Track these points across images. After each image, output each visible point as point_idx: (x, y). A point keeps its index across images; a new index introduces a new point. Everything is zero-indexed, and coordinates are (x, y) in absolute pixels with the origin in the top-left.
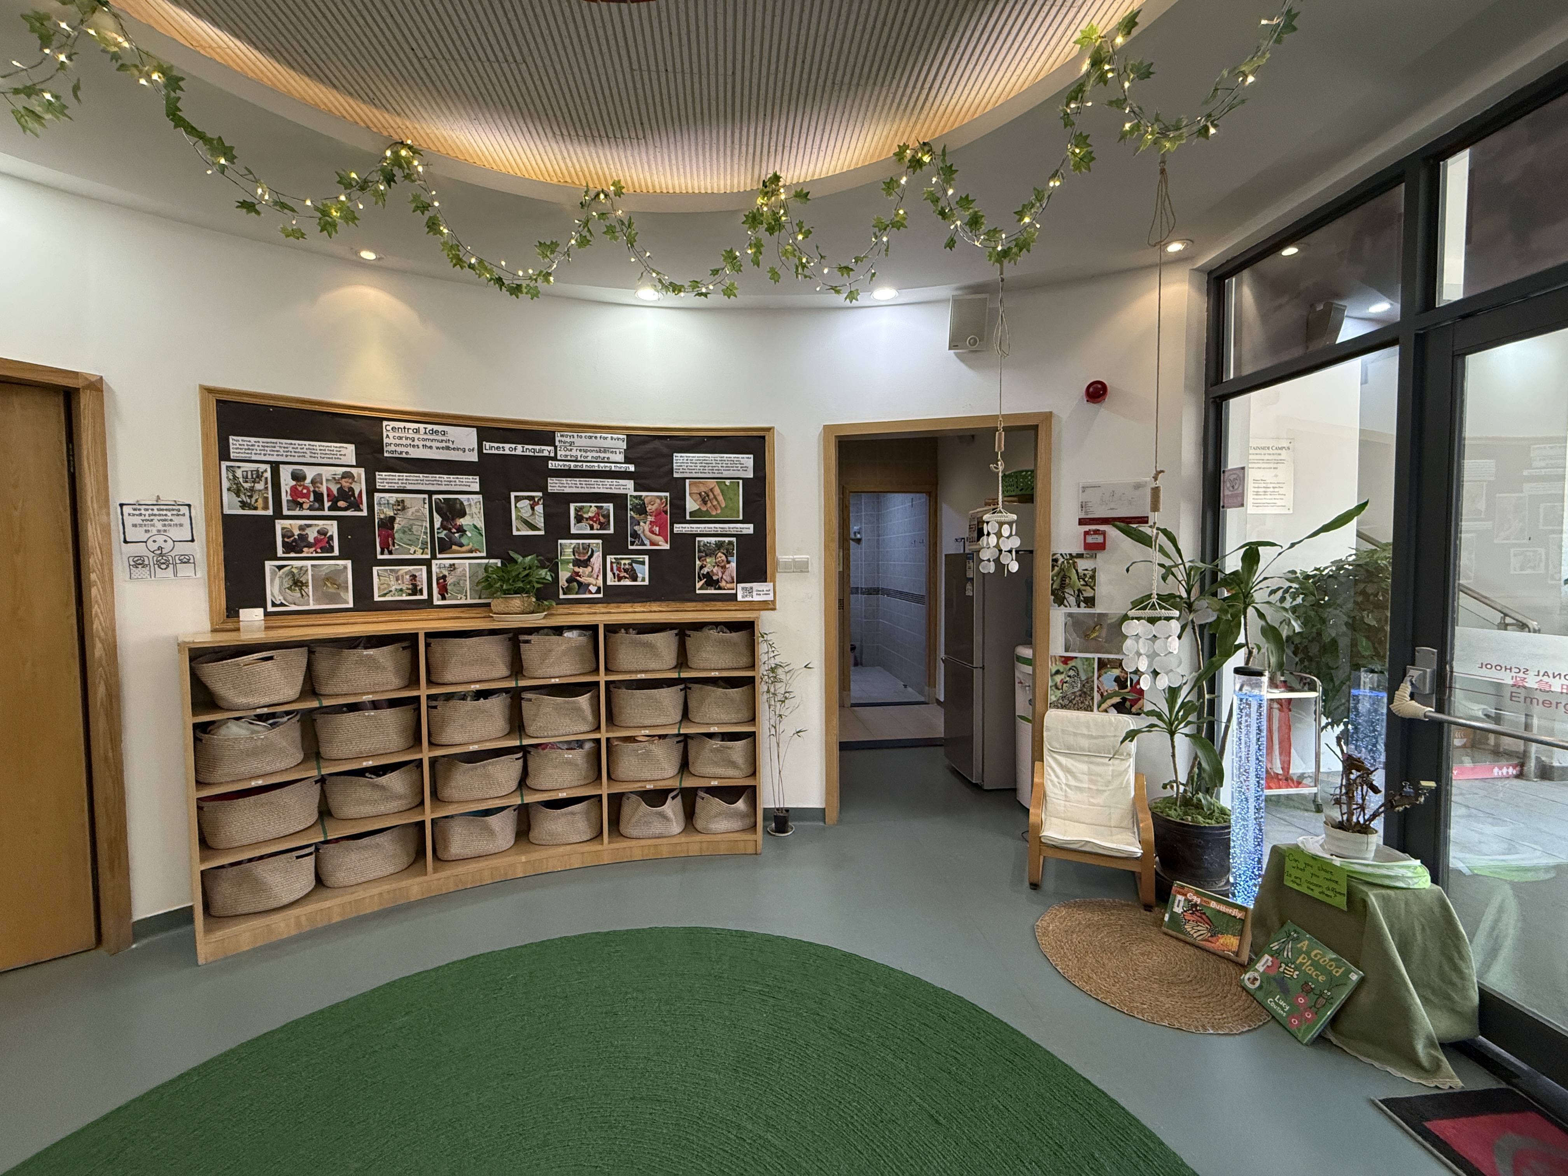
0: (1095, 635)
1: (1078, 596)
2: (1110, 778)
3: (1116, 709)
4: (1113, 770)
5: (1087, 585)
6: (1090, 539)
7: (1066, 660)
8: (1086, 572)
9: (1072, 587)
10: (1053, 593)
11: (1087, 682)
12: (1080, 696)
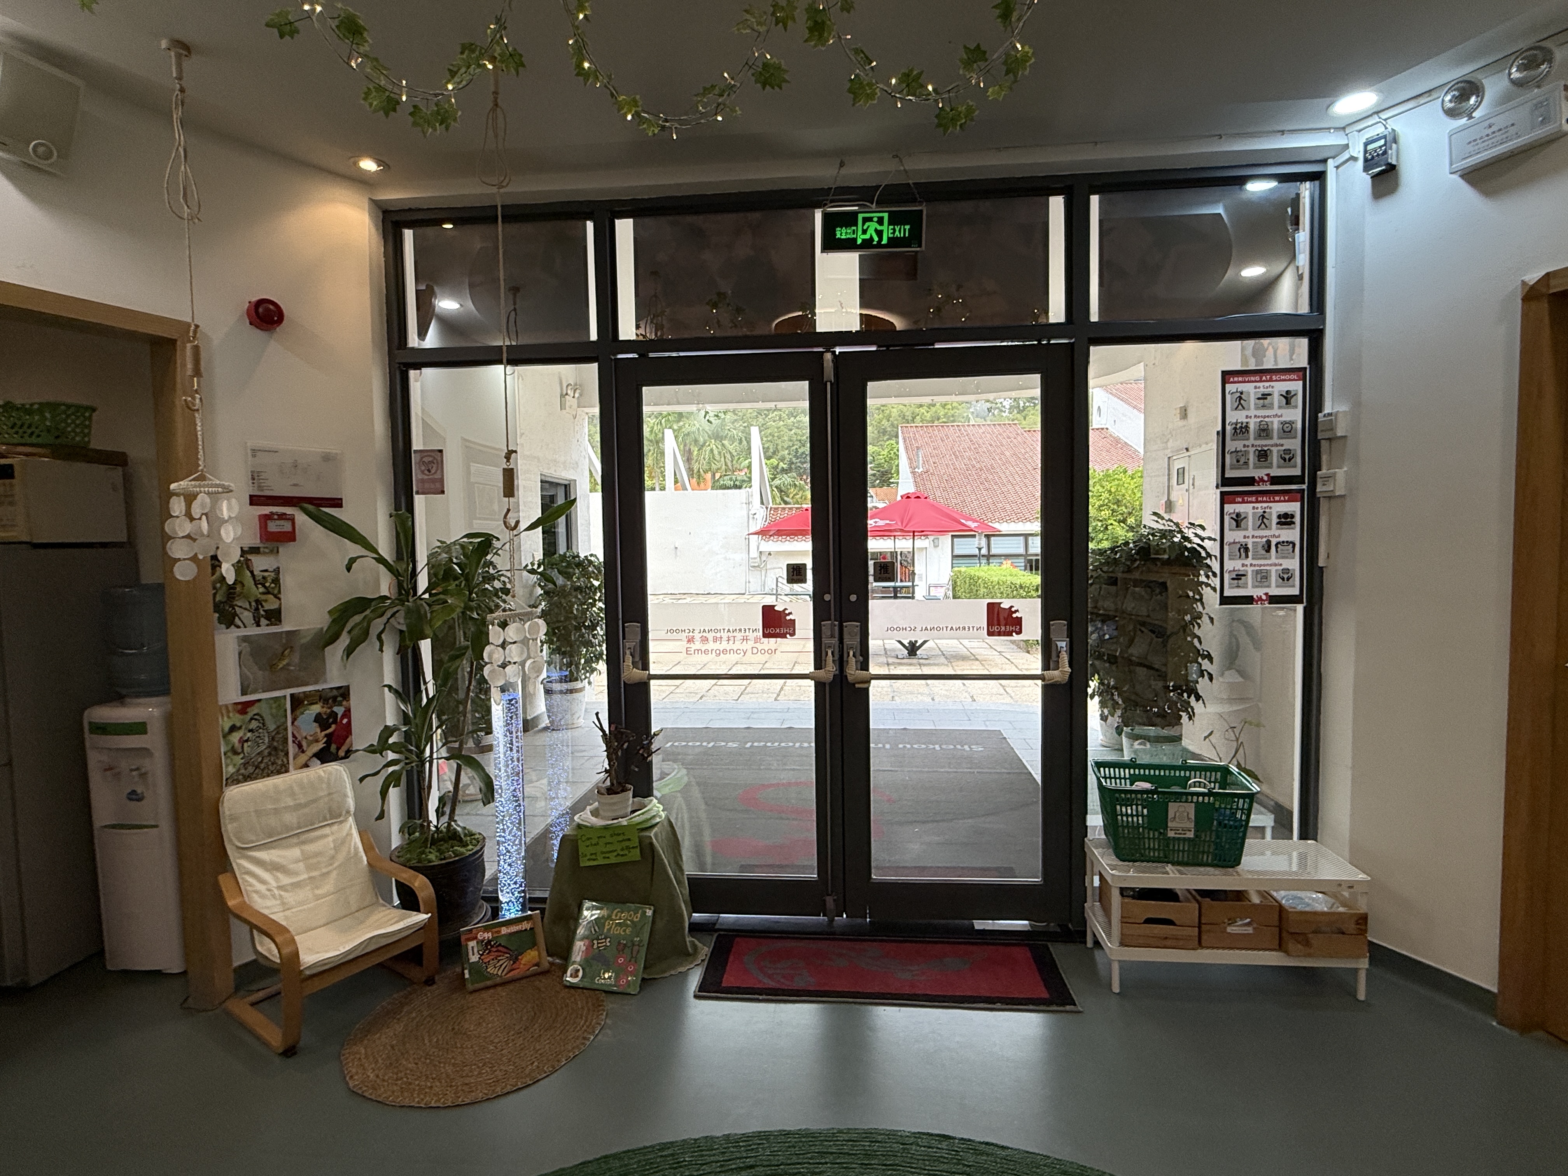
0: (284, 663)
1: (257, 609)
2: (332, 852)
3: (319, 759)
4: (334, 841)
5: (268, 593)
6: (273, 527)
7: (243, 708)
8: (266, 574)
9: (246, 597)
10: (217, 607)
11: (278, 733)
12: (270, 754)
